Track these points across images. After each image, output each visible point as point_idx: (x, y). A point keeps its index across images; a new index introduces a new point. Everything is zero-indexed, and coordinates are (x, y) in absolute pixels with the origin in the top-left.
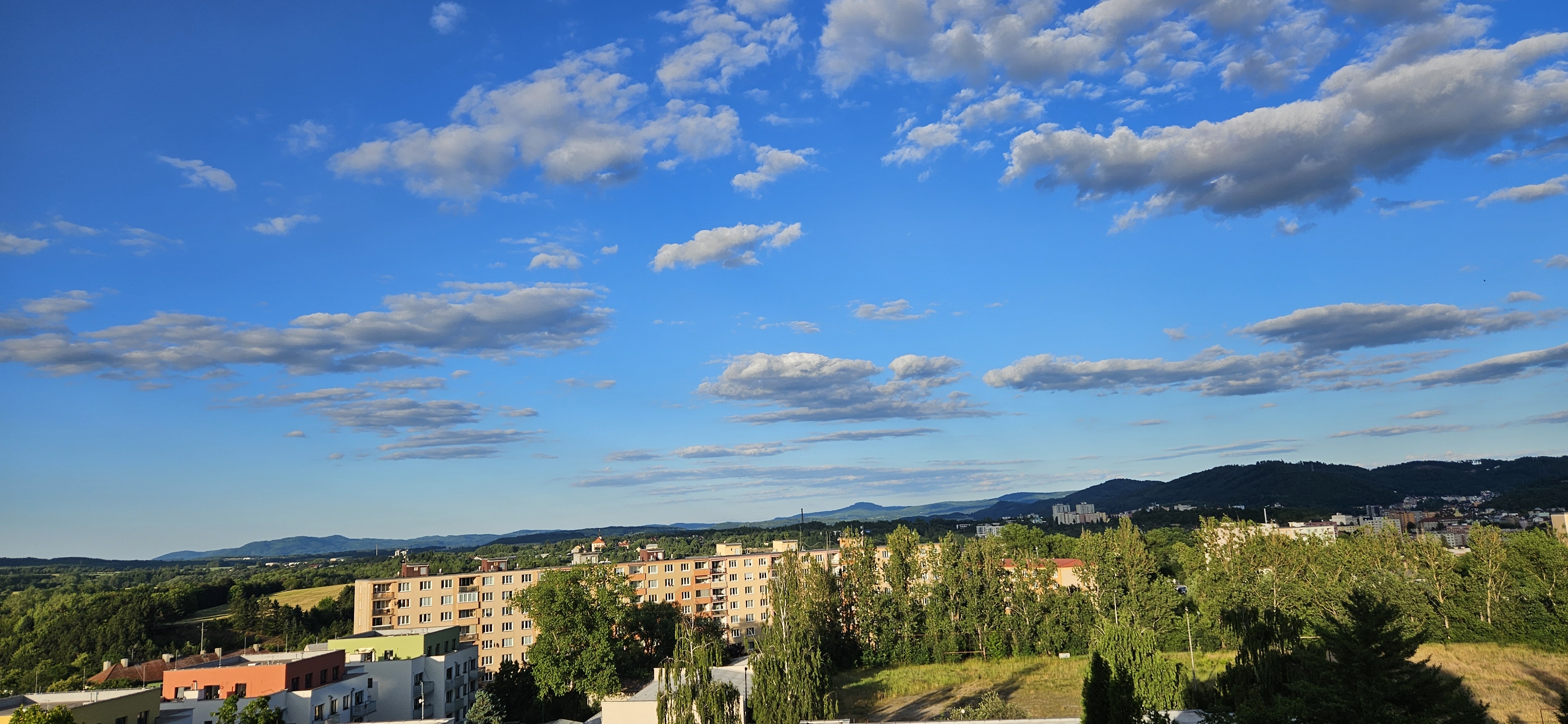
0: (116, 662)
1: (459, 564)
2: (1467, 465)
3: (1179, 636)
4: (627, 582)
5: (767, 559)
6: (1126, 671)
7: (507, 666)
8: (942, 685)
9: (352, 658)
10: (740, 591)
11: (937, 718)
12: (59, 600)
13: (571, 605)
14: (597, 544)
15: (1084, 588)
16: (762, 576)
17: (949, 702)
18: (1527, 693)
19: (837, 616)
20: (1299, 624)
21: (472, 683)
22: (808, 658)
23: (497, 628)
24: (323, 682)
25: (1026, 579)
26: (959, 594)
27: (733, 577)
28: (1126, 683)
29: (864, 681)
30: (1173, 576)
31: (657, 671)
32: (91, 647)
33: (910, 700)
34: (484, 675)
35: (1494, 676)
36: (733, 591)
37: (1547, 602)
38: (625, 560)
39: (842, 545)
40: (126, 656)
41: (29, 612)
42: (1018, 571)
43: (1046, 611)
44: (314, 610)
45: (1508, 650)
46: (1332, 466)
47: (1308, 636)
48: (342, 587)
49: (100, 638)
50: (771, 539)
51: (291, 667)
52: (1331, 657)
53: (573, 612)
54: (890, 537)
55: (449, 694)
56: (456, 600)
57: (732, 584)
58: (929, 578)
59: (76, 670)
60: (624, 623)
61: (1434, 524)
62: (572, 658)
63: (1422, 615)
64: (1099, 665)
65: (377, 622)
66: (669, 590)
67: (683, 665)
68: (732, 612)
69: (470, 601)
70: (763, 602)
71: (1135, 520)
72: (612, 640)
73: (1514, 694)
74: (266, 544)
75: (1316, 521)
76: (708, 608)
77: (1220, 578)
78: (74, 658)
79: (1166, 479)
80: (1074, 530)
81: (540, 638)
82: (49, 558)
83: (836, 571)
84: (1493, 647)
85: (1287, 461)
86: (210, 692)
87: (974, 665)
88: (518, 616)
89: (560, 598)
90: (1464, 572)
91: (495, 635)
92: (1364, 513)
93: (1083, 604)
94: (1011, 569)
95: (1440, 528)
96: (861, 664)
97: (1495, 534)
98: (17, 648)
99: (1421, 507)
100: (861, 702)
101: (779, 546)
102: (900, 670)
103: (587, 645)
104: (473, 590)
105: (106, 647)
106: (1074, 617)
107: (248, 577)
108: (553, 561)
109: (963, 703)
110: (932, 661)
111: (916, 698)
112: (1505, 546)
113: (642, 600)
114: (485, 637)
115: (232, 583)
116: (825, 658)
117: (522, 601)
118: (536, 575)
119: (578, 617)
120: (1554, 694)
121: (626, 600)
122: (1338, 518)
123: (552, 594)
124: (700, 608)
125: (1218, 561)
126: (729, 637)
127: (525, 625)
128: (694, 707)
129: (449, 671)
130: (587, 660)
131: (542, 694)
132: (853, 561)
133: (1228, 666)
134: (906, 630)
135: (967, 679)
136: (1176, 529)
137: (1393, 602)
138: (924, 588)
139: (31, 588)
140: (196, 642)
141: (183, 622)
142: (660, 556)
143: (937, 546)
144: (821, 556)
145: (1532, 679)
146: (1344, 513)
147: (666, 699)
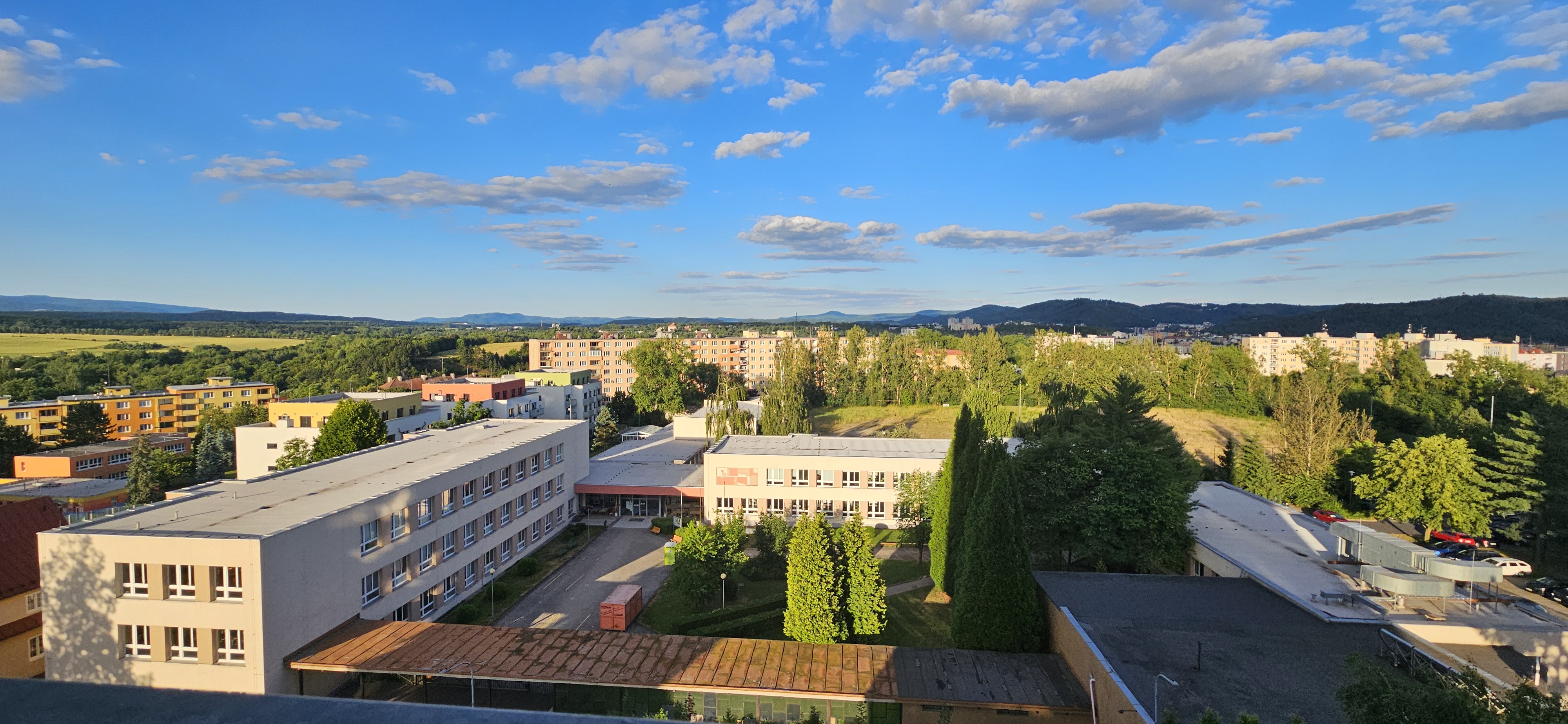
0: (394, 378)
1: (589, 334)
2: (1199, 306)
3: (1014, 397)
4: (689, 350)
5: (774, 341)
6: (980, 414)
7: (619, 394)
8: (873, 418)
9: (529, 384)
10: (757, 359)
11: (869, 436)
12: (359, 341)
13: (656, 361)
14: (673, 327)
15: (961, 367)
16: (770, 351)
17: (876, 428)
18: (1209, 437)
19: (814, 376)
20: (1084, 393)
21: (599, 402)
22: (796, 399)
23: (613, 372)
24: (513, 396)
25: (928, 360)
26: (888, 368)
27: (753, 351)
28: (980, 421)
29: (827, 414)
30: (1014, 362)
31: (705, 401)
32: (380, 369)
33: (853, 426)
34: (606, 398)
35: (1191, 428)
36: (753, 359)
37: (1230, 388)
38: (688, 337)
39: (819, 335)
40: (401, 375)
41: (342, 347)
42: (924, 356)
43: (938, 379)
44: (506, 356)
45: (1202, 413)
46: (1118, 303)
47: (1089, 400)
48: (522, 343)
49: (384, 365)
50: (776, 330)
51: (494, 386)
52: (1101, 412)
53: (657, 365)
54: (849, 332)
55: (585, 407)
56: (589, 354)
57: (752, 355)
58: (870, 358)
59: (370, 381)
60: (687, 373)
61: (1173, 340)
62: (656, 391)
63: (1156, 392)
64: (966, 411)
65: (543, 364)
66: (714, 356)
67: (722, 399)
68: (751, 371)
69: (597, 356)
70: (770, 366)
71: (997, 329)
72: (680, 383)
73: (1201, 438)
74: (476, 316)
75: (1104, 335)
76: (737, 368)
77: (1042, 365)
78: (370, 375)
79: (1018, 306)
80: (960, 334)
81: (638, 379)
82: (351, 317)
83: (815, 351)
84: (1194, 411)
85: (1092, 299)
86: (449, 398)
87: (891, 408)
88: (625, 366)
89: (650, 356)
90: (1185, 369)
91: (612, 376)
92: (1133, 332)
93: (960, 377)
94: (920, 355)
95: (1176, 342)
96: (826, 404)
97: (1207, 347)
98: (337, 367)
99: (1167, 330)
100: (825, 426)
101: (781, 334)
102: (849, 409)
103: (665, 384)
104: (598, 349)
105: (388, 370)
106: (955, 384)
107: (467, 334)
108: (645, 335)
109: (884, 429)
110: (868, 405)
111: (857, 425)
112: (1212, 354)
113: (698, 361)
114: (605, 376)
115: (458, 337)
116: (805, 400)
117: (627, 357)
118: (636, 343)
119: (660, 369)
120: (1224, 439)
121: (688, 360)
122: (1118, 334)
123: (645, 354)
124: (732, 368)
125: (1042, 355)
126: (749, 385)
127: (630, 371)
128: (728, 422)
129: (585, 394)
130: (665, 393)
131: (639, 410)
132: (825, 345)
133: (1040, 415)
134: (854, 387)
135: (888, 416)
136: (1021, 336)
137: (1140, 383)
138: (867, 364)
139: (343, 333)
140: (440, 370)
141: (432, 358)
142: (710, 336)
143: (877, 339)
144: (806, 341)
145: (1213, 430)
146: (1121, 331)
147: (711, 417)
